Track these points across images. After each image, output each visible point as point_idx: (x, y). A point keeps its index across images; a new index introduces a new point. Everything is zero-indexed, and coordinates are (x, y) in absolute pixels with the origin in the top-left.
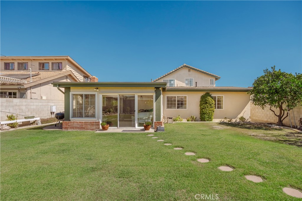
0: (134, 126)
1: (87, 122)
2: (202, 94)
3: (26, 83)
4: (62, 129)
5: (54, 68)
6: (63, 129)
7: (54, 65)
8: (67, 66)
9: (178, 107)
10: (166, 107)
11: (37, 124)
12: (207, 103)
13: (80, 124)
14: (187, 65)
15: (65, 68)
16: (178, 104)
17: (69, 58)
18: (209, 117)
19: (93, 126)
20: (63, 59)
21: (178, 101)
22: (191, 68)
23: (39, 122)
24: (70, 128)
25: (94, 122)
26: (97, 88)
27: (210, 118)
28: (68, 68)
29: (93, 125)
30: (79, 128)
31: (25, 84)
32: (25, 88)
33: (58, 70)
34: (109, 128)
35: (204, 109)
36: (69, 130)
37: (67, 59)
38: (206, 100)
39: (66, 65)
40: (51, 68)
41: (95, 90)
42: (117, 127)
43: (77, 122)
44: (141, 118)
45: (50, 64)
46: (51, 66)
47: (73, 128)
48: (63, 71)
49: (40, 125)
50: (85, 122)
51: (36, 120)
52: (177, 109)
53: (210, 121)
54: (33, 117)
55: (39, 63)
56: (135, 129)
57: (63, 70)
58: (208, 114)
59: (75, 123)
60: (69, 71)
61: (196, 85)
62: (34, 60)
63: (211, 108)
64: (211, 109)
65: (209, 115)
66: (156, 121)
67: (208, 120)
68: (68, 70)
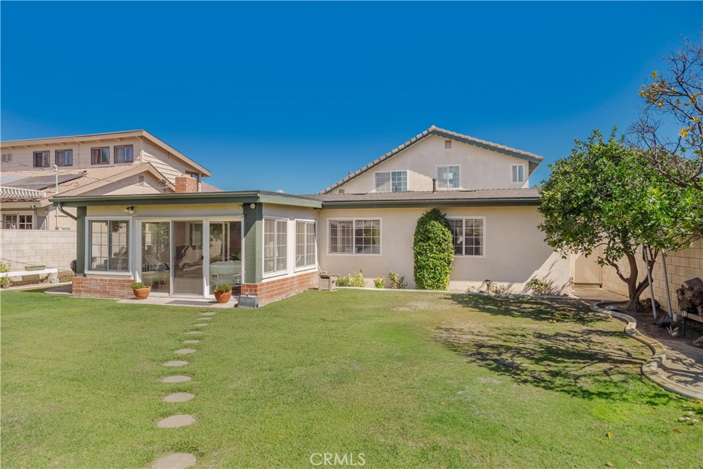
0: (201, 293)
1: (113, 280)
2: (419, 213)
3: (45, 196)
4: (71, 293)
5: (120, 157)
6: (74, 293)
7: (119, 152)
8: (143, 153)
9: (359, 250)
10: (328, 250)
11: (51, 282)
12: (429, 238)
13: (101, 283)
14: (438, 129)
15: (138, 158)
16: (358, 241)
17: (145, 134)
18: (433, 278)
19: (124, 289)
20: (134, 138)
21: (359, 232)
22: (452, 137)
23: (55, 277)
24: (85, 291)
25: (124, 281)
26: (132, 208)
27: (438, 281)
28: (144, 158)
29: (123, 286)
30: (99, 292)
31: (44, 199)
32: (43, 206)
33: (125, 162)
34: (151, 294)
35: (422, 254)
36: (84, 296)
37: (142, 137)
38: (427, 230)
39: (140, 151)
40: (112, 159)
41: (126, 211)
42: (169, 292)
43: (96, 280)
44: (222, 275)
45: (112, 150)
46: (112, 155)
47: (90, 292)
48: (134, 163)
49: (56, 283)
50: (110, 281)
51: (49, 274)
52: (354, 255)
53: (438, 287)
54: (43, 267)
55: (92, 149)
56: (204, 298)
57: (136, 163)
58: (432, 269)
59: (93, 282)
60: (145, 163)
61: (434, 188)
62: (83, 142)
63: (440, 251)
64: (442, 255)
65: (434, 273)
66: (246, 282)
67: (432, 286)
68: (144, 161)
